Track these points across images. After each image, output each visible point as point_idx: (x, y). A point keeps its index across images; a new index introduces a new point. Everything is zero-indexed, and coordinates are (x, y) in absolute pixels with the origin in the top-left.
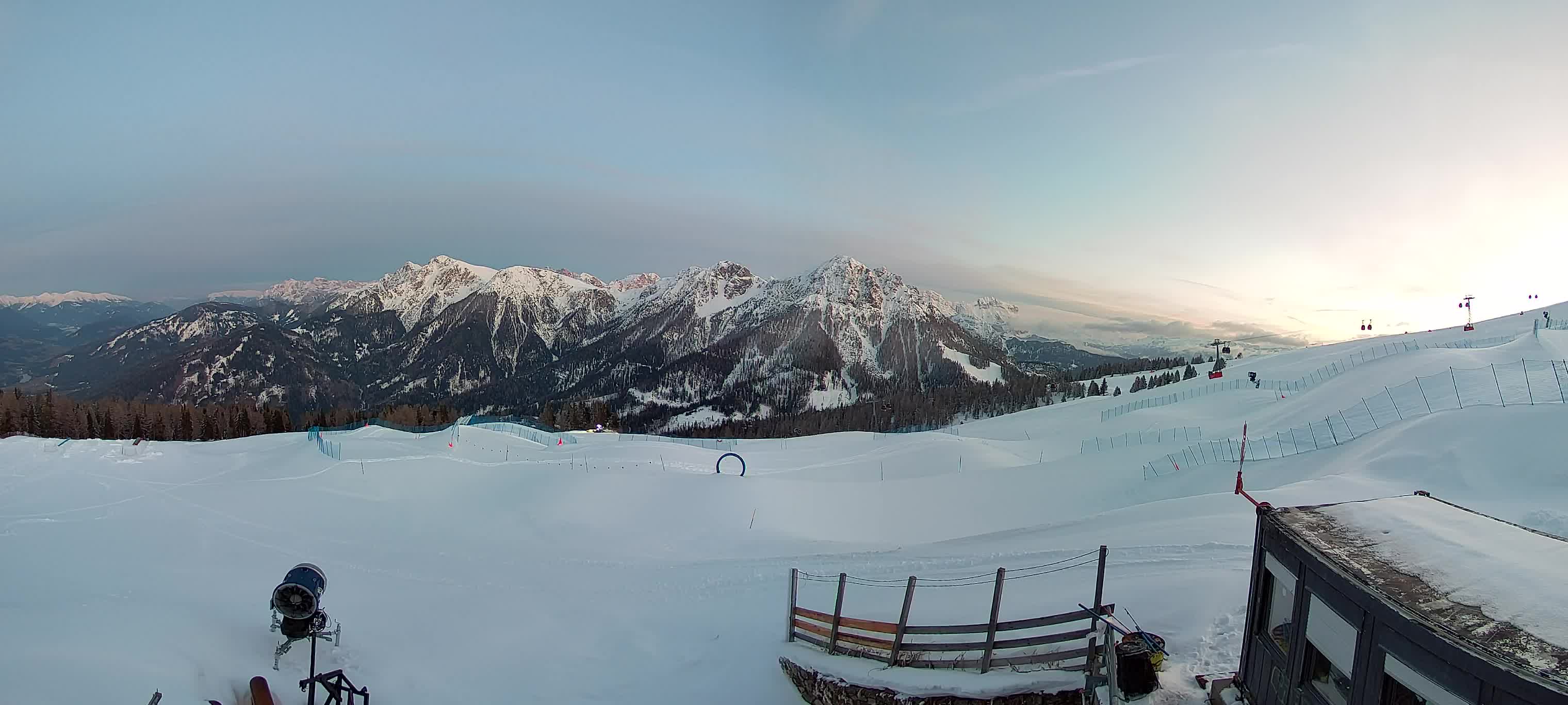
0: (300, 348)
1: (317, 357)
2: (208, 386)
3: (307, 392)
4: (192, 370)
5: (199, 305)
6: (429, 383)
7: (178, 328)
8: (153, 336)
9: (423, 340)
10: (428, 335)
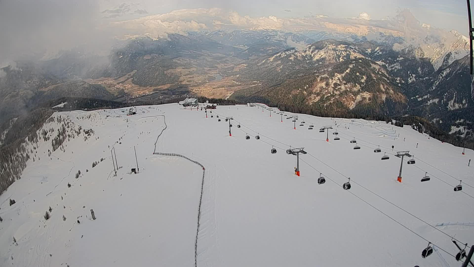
0: (380, 73)
1: (388, 79)
2: (331, 89)
3: (381, 98)
4: (322, 79)
5: (324, 41)
6: (440, 101)
7: (312, 52)
8: (297, 56)
9: (441, 78)
10: (443, 75)
